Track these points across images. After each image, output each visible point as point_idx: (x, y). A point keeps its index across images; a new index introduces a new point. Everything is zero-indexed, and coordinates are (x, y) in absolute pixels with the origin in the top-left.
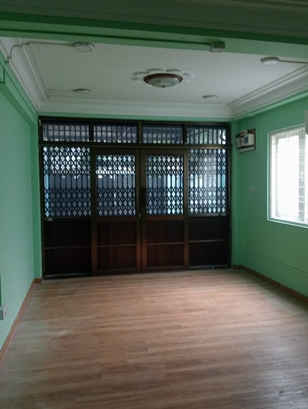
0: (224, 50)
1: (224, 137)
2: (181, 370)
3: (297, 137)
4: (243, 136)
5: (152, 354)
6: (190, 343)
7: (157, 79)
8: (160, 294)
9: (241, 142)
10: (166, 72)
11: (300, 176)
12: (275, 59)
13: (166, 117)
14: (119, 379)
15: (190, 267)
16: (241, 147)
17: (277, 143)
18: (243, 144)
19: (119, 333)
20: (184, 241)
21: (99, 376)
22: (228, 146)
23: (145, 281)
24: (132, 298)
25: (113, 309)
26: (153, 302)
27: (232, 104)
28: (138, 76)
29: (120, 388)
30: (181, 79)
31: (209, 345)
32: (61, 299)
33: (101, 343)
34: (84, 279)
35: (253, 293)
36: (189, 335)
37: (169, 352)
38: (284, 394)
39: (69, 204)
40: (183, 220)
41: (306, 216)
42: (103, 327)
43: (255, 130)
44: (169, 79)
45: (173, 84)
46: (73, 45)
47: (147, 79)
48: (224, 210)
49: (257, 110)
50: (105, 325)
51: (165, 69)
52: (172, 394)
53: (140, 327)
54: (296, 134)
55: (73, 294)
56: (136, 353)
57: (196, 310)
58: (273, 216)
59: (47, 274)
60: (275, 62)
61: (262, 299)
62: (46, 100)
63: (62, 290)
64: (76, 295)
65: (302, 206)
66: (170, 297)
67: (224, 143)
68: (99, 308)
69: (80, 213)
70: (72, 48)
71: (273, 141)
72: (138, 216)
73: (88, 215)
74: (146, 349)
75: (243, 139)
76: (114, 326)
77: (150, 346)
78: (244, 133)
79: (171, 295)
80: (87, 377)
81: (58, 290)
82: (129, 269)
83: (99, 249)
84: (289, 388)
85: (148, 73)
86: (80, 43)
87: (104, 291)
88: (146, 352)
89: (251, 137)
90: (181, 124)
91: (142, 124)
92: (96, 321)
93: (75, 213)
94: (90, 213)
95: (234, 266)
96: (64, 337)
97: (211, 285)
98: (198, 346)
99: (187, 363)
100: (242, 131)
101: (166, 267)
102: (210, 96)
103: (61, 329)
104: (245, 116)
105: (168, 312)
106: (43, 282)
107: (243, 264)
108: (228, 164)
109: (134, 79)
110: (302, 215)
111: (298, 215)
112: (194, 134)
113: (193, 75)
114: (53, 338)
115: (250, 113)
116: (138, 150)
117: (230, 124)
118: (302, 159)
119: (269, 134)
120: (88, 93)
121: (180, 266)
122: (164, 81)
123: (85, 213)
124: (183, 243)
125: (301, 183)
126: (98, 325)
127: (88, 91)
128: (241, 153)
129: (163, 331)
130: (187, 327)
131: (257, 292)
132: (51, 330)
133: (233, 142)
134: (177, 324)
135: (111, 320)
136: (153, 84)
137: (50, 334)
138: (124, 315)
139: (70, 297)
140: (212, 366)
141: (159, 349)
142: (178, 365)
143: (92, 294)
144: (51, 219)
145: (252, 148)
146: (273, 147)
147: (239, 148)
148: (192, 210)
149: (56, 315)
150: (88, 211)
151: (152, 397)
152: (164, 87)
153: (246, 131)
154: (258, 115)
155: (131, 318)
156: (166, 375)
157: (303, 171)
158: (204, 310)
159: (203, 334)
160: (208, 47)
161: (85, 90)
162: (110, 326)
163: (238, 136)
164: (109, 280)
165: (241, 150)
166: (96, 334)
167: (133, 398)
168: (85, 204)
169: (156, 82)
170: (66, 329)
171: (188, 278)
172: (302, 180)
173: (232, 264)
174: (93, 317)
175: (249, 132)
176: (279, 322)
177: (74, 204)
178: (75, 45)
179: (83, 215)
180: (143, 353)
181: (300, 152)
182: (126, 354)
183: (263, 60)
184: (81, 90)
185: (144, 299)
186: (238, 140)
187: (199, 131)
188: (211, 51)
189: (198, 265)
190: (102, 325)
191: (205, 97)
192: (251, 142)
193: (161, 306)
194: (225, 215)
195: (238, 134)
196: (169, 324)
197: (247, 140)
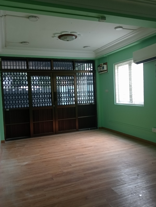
0: (105, 21)
1: (92, 67)
2: (90, 172)
3: (128, 65)
4: (102, 66)
5: (74, 167)
6: (90, 160)
7: (65, 37)
8: (69, 142)
9: (100, 69)
10: (70, 33)
11: (130, 83)
12: (121, 28)
13: (65, 57)
14: (62, 179)
15: (79, 130)
16: (101, 71)
17: (118, 69)
18: (101, 70)
19: (55, 160)
20: (75, 117)
21: (52, 179)
22: (94, 71)
23: (59, 137)
24: (56, 145)
25: (47, 150)
26: (66, 146)
27: (96, 51)
28: (56, 35)
29: (64, 182)
30: (76, 37)
31: (99, 160)
32: (18, 149)
33: (47, 165)
34: (27, 139)
35: (111, 138)
36: (89, 157)
37: (82, 165)
38: (139, 175)
39: (17, 102)
40: (75, 107)
41: (133, 100)
42: (46, 158)
43: (107, 63)
44: (70, 37)
45: (73, 39)
46: (29, 17)
47: (60, 37)
48: (93, 102)
49: (108, 53)
50: (46, 157)
51: (70, 32)
52: (90, 182)
53: (65, 157)
54: (127, 64)
55: (24, 146)
56: (66, 167)
57: (88, 147)
58: (117, 102)
59: (7, 138)
60: (121, 29)
61: (116, 140)
62: (4, 48)
63: (17, 145)
64: (25, 146)
65: (131, 96)
66: (74, 143)
67: (92, 70)
68: (40, 151)
69: (23, 106)
70: (27, 19)
71: (116, 68)
72: (53, 106)
73: (27, 107)
74: (71, 165)
75: (101, 67)
76: (51, 157)
77: (72, 164)
78: (102, 64)
79: (74, 142)
80: (46, 180)
81: (15, 145)
82: (50, 133)
83: (34, 124)
84: (141, 173)
85: (61, 33)
86: (33, 16)
87: (40, 143)
88: (71, 167)
89: (105, 66)
90: (72, 60)
91: (53, 61)
92: (41, 156)
93: (20, 106)
94: (28, 106)
95: (99, 127)
96: (27, 165)
97: (91, 137)
98: (94, 161)
99: (92, 169)
100: (101, 64)
101: (68, 130)
102: (87, 47)
103: (24, 162)
104: (102, 56)
105: (75, 149)
106: (5, 142)
107: (103, 126)
108: (94, 80)
109: (53, 37)
110: (131, 100)
111: (129, 100)
112: (78, 66)
113: (82, 35)
114: (22, 166)
115: (105, 55)
116: (52, 73)
117: (95, 61)
118: (130, 75)
119: (114, 64)
120: (28, 44)
121: (74, 130)
122: (69, 38)
123: (26, 106)
124: (75, 118)
125: (130, 86)
126: (43, 158)
127: (28, 43)
128: (100, 74)
129: (76, 157)
130: (86, 154)
131: (113, 138)
132: (19, 163)
133: (96, 69)
134: (81, 153)
135: (48, 155)
136: (63, 39)
137: (19, 164)
138: (54, 153)
139: (23, 148)
140: (103, 169)
141: (77, 165)
142: (88, 170)
143: (34, 145)
144: (8, 110)
145: (106, 71)
146: (116, 70)
147: (100, 72)
148: (78, 102)
149: (19, 156)
150: (27, 105)
151: (81, 184)
152: (68, 41)
153: (103, 64)
154: (108, 56)
155: (58, 153)
156: (84, 175)
157: (131, 80)
158: (92, 146)
159: (95, 156)
160: (98, 19)
161: (26, 42)
162: (49, 158)
163: (99, 66)
164: (41, 139)
165: (100, 73)
166: (43, 162)
167: (72, 186)
168: (25, 101)
169: (65, 38)
170: (27, 161)
171: (80, 134)
172: (131, 85)
173: (98, 127)
174: (39, 155)
175: (104, 64)
176: (127, 148)
177: (20, 102)
178: (29, 18)
179: (24, 107)
180: (70, 167)
181: (129, 72)
182: (61, 168)
183: (116, 28)
184: (24, 42)
185: (62, 145)
186: (99, 68)
187: (80, 64)
188: (99, 21)
189: (82, 128)
190: (44, 158)
191: (84, 47)
192: (105, 69)
193: (71, 147)
194: (94, 104)
195: (99, 65)
196: (78, 154)
197: (103, 68)
